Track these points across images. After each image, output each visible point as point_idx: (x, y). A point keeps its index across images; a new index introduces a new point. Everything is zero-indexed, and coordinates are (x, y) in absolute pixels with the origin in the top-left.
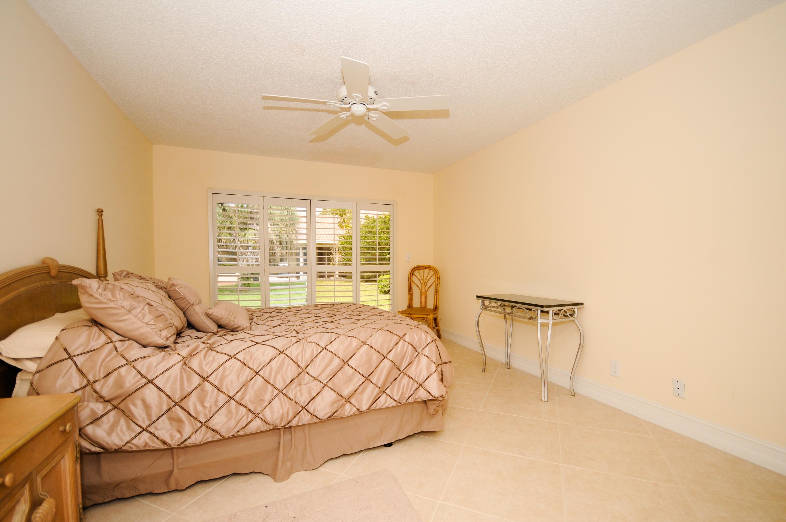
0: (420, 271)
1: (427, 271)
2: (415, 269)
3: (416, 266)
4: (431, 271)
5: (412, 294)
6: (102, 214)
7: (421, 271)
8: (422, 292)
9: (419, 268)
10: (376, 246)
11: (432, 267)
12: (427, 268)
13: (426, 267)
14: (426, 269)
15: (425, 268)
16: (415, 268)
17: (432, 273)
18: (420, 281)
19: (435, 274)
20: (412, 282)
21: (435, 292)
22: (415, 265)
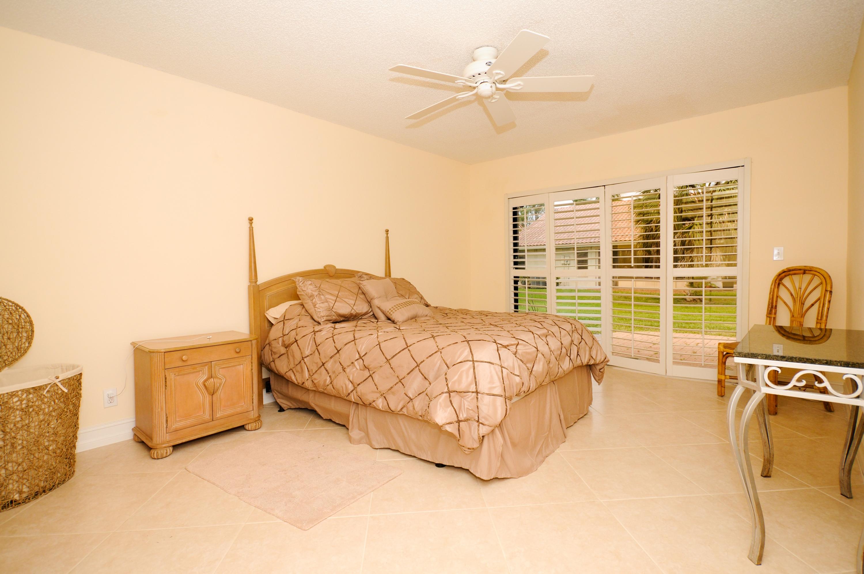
0: (794, 276)
1: (807, 277)
2: (783, 274)
3: (787, 268)
4: (815, 278)
5: (774, 318)
6: (388, 233)
7: (796, 278)
8: (793, 316)
9: (791, 272)
10: (702, 238)
11: (818, 270)
12: (807, 272)
13: (804, 271)
14: (804, 273)
15: (802, 271)
16: (785, 272)
17: (816, 281)
18: (792, 295)
19: (821, 283)
20: (777, 297)
21: (817, 319)
22: (784, 267)
